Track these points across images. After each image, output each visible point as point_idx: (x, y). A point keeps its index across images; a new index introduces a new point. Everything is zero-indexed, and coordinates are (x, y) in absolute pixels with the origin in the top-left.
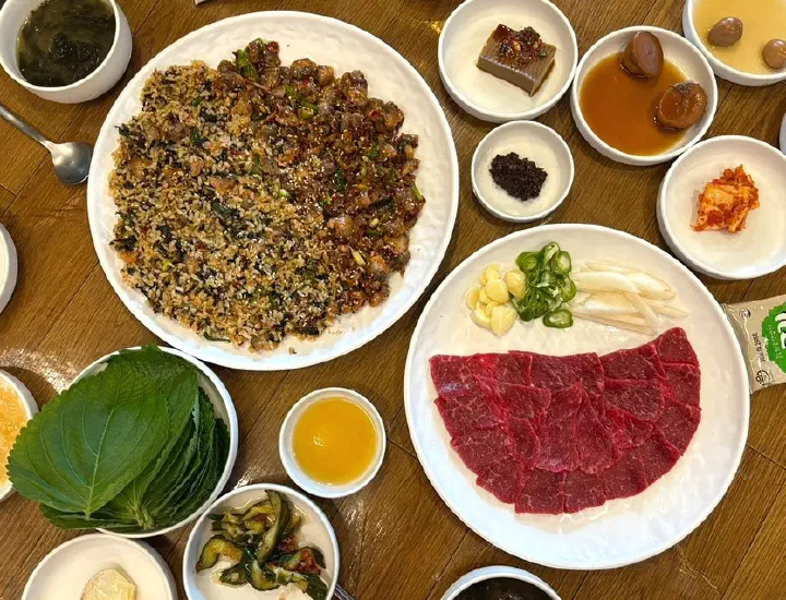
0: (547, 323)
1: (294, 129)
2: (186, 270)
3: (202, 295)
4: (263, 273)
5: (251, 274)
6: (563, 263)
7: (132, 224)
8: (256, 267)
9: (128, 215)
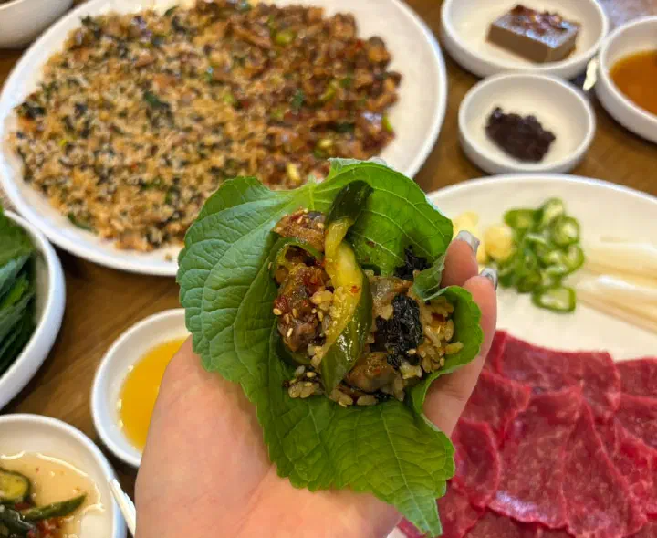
0: (537, 302)
1: (265, 51)
2: (83, 147)
3: (88, 172)
4: (169, 164)
5: (156, 162)
6: (568, 230)
7: (48, 97)
8: (165, 156)
9: (50, 89)
